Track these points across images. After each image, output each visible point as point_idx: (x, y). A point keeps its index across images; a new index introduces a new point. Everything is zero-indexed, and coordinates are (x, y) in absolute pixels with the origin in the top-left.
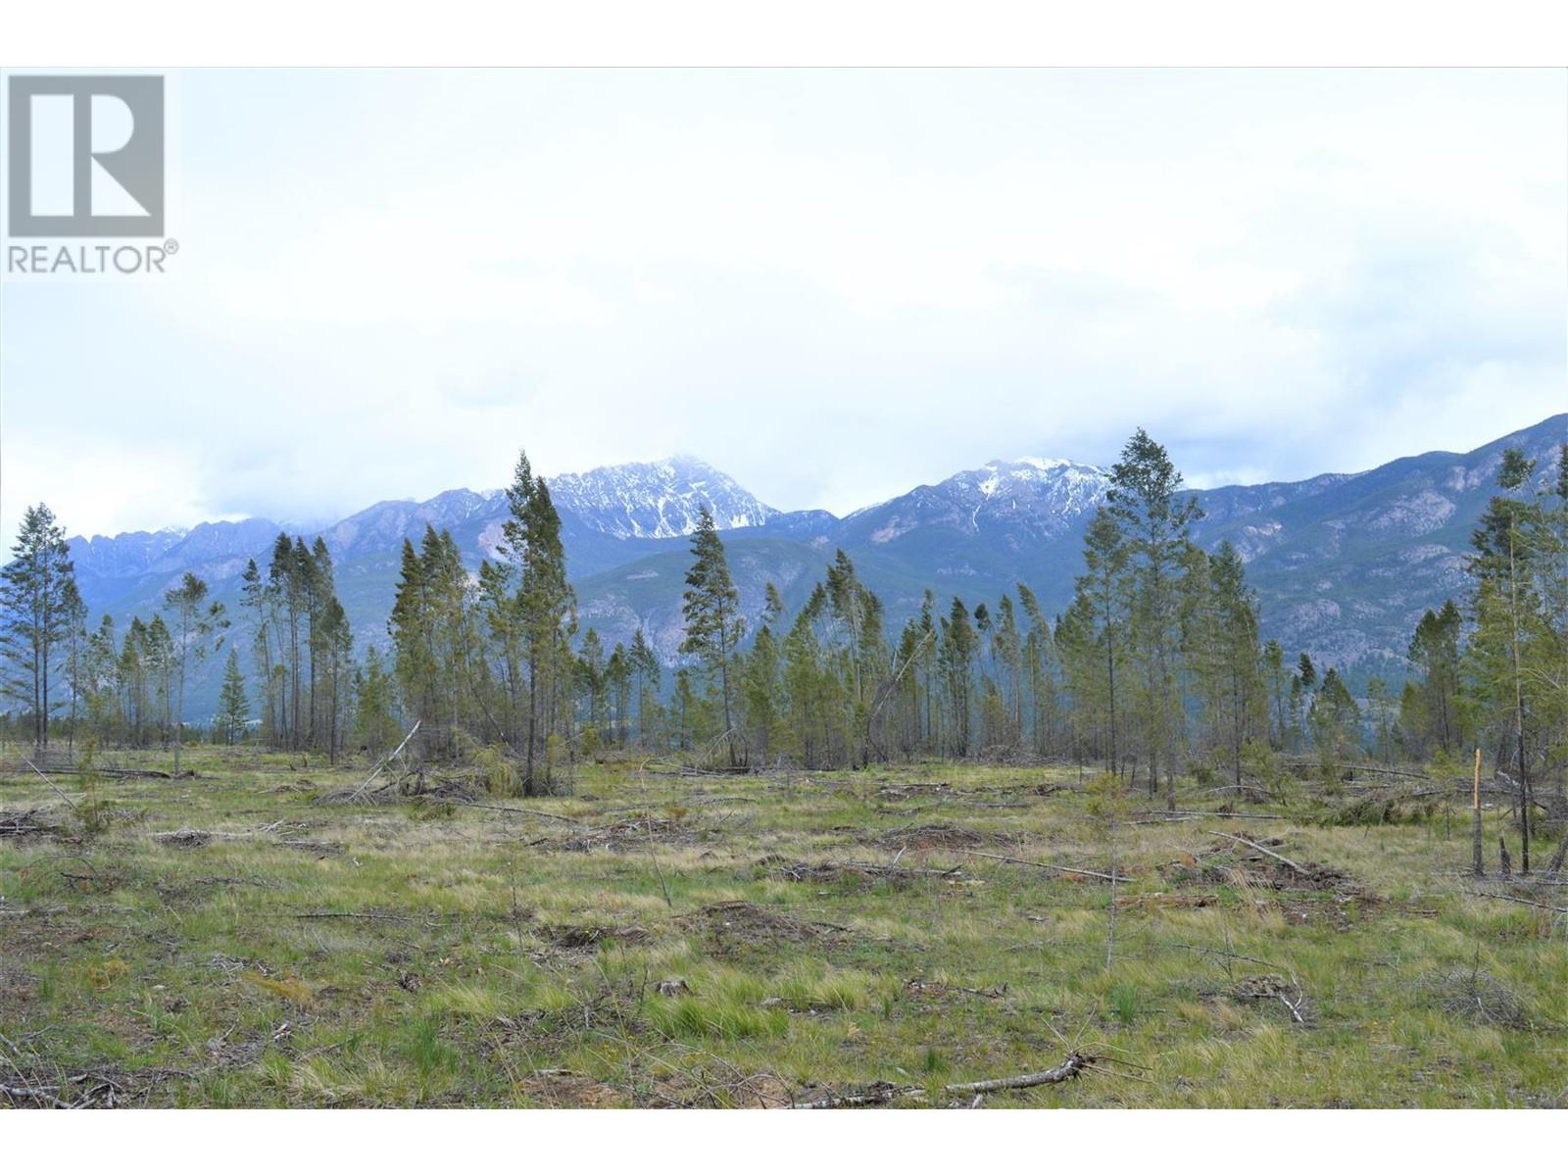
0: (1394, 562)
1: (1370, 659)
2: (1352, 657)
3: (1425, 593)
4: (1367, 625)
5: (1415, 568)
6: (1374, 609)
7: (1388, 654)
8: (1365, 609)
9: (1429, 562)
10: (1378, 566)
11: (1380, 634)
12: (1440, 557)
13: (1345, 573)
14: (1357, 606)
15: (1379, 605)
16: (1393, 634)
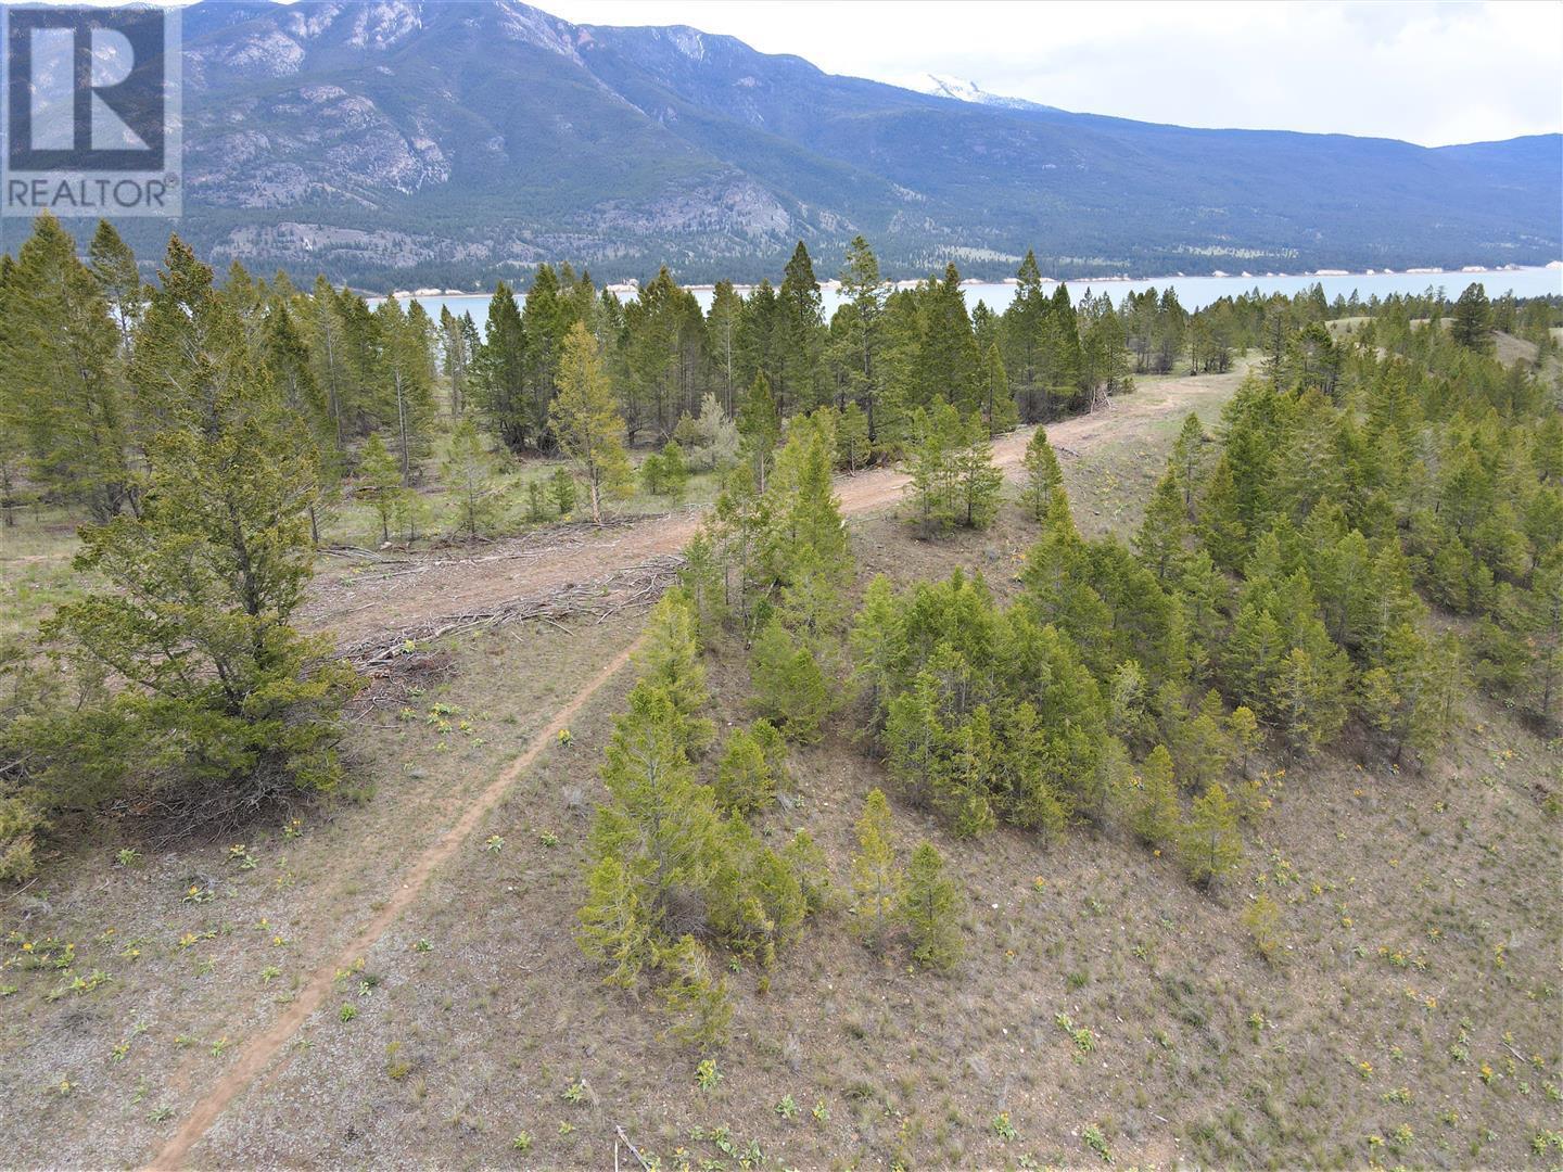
0: (297, 99)
1: (314, 192)
2: (298, 190)
3: (337, 132)
4: (297, 157)
5: (320, 106)
6: (297, 145)
7: (329, 189)
8: (289, 144)
9: (332, 103)
10: (283, 101)
11: (314, 169)
12: (341, 99)
13: (252, 107)
14: (280, 140)
15: (299, 140)
16: (324, 170)
